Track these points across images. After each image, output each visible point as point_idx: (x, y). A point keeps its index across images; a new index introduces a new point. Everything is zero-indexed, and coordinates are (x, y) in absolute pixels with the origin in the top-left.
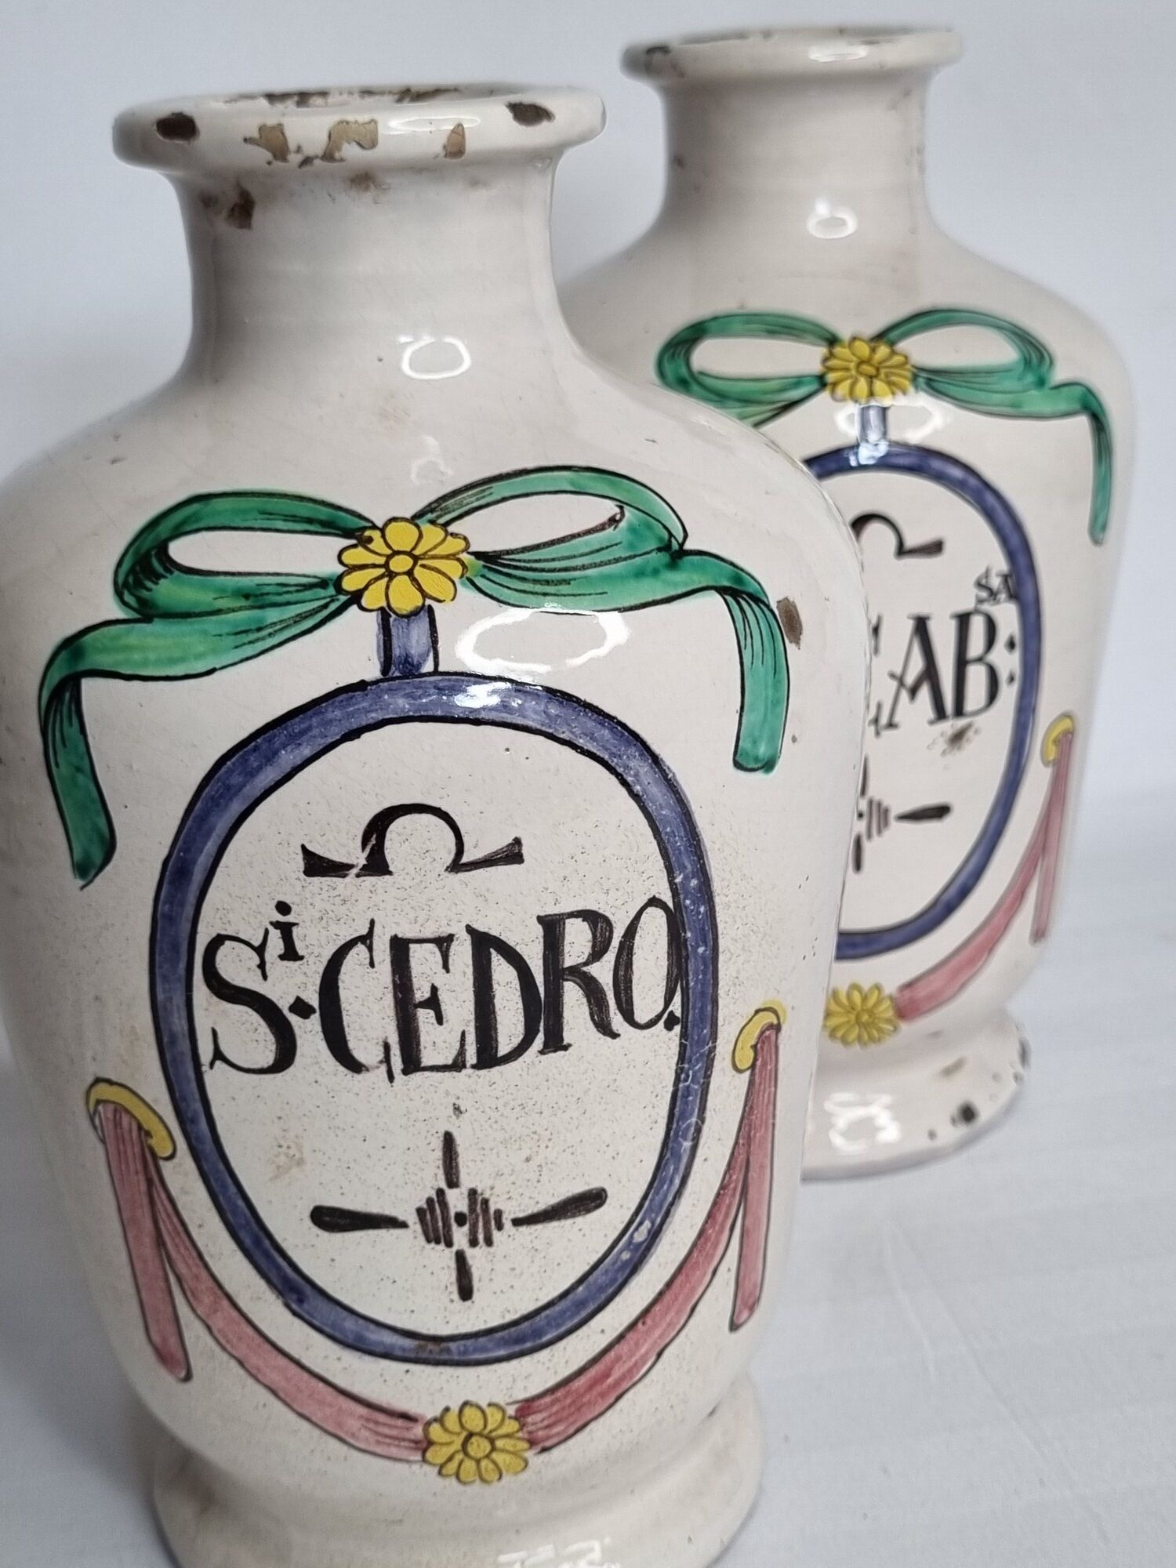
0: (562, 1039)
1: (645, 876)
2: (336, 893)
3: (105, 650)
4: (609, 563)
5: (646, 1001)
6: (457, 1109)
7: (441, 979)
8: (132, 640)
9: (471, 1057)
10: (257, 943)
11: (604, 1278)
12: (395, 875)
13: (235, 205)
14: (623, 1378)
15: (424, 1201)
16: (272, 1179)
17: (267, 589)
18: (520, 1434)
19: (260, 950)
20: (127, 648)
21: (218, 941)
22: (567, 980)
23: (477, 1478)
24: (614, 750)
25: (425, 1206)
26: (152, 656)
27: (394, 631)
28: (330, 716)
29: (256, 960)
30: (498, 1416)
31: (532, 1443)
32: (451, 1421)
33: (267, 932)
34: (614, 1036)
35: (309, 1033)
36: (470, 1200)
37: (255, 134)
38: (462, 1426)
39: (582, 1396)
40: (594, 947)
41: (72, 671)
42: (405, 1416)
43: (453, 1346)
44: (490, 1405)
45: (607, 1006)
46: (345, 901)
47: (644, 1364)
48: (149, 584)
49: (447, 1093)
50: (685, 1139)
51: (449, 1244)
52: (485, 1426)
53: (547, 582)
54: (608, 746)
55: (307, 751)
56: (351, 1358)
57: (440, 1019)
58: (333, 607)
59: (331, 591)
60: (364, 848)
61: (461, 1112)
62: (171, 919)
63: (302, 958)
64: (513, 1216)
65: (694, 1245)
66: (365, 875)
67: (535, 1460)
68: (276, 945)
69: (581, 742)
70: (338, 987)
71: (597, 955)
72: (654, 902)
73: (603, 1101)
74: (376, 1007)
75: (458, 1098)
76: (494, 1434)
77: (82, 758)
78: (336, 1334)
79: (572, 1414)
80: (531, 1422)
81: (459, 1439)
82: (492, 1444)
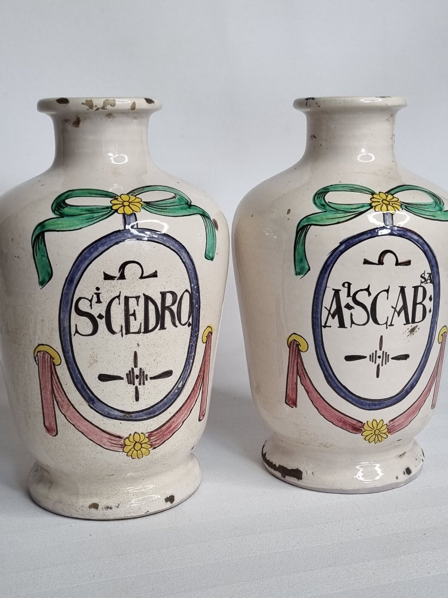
0: (164, 326)
1: (185, 283)
2: (111, 284)
3: (51, 225)
4: (175, 206)
5: (184, 319)
6: (138, 345)
7: (136, 308)
8: (59, 222)
9: (142, 330)
10: (90, 299)
11: (171, 397)
12: (127, 279)
13: (75, 121)
14: (174, 428)
15: (128, 371)
16: (88, 367)
17: (93, 209)
18: (148, 443)
19: (91, 301)
20: (59, 224)
21: (80, 299)
22: (166, 310)
23: (136, 457)
24: (179, 250)
25: (128, 373)
26: (65, 226)
27: (126, 218)
28: (111, 238)
29: (89, 304)
30: (143, 437)
31: (151, 446)
32: (131, 438)
33: (93, 296)
34: (176, 327)
35: (102, 323)
36: (140, 371)
37: (85, 102)
38: (134, 440)
39: (164, 432)
40: (173, 301)
41: (42, 231)
42: (119, 437)
43: (133, 415)
44: (141, 433)
45: (175, 318)
46: (113, 287)
47: (179, 425)
48: (61, 209)
49: (136, 340)
50: (191, 360)
51: (134, 384)
52: (140, 440)
53: (160, 209)
54: (178, 249)
55: (106, 247)
56: (106, 420)
57: (135, 319)
58: (111, 213)
59: (110, 209)
60: (119, 273)
61: (139, 346)
62: (67, 294)
63: (102, 302)
64: (150, 377)
65: (192, 391)
66: (119, 280)
67: (152, 451)
68: (95, 299)
69: (171, 247)
70: (110, 310)
71: (173, 304)
72: (187, 291)
73: (173, 345)
74: (120, 316)
75: (139, 342)
76: (142, 442)
77: (45, 253)
78: (103, 413)
79: (162, 438)
80: (151, 439)
81: (133, 444)
82: (141, 446)
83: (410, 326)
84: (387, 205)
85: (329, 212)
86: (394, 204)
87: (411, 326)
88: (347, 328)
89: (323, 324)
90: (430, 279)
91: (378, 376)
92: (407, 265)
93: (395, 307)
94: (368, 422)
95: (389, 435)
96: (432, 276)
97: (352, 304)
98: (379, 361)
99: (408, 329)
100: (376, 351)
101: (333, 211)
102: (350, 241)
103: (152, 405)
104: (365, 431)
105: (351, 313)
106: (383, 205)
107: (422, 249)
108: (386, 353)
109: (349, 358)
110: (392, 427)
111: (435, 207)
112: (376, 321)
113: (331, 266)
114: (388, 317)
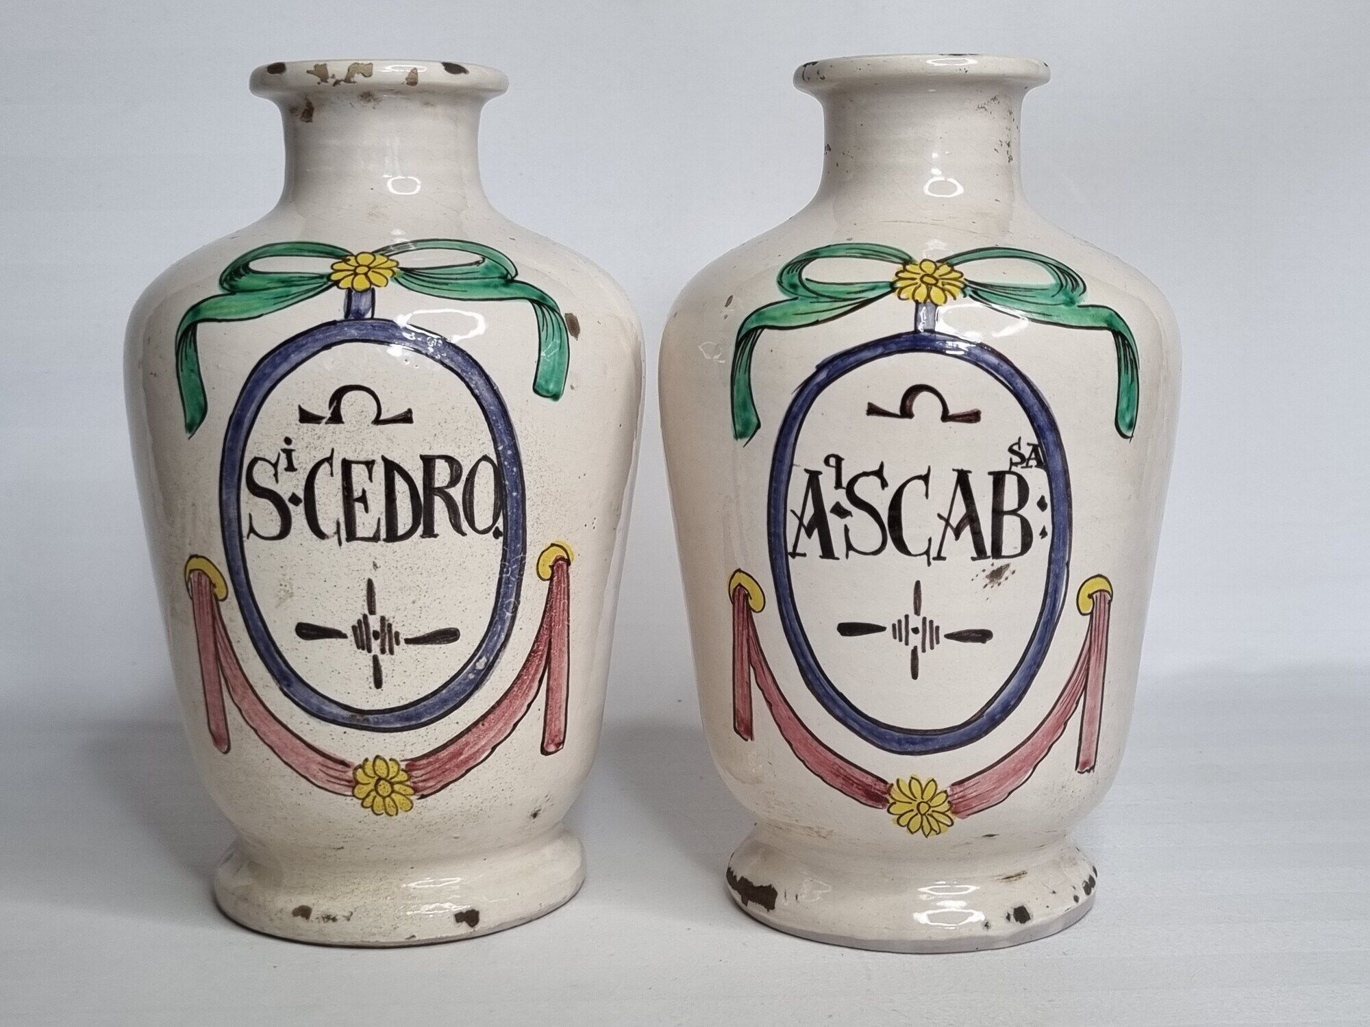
0: (433, 531)
1: (481, 442)
2: (315, 432)
3: (211, 309)
4: (471, 279)
5: (483, 519)
6: (375, 565)
7: (368, 486)
8: (224, 303)
9: (383, 535)
10: (273, 461)
11: (459, 687)
12: (345, 424)
13: (305, 110)
14: (470, 758)
15: (356, 622)
16: (276, 607)
17: (291, 279)
18: (408, 783)
19: (275, 465)
20: (221, 307)
21: (255, 460)
22: (436, 495)
23: (383, 811)
24: (464, 368)
25: (357, 625)
26: (233, 310)
27: (353, 298)
28: (317, 337)
29: (273, 472)
30: (396, 768)
31: (416, 790)
32: (369, 769)
33: (279, 455)
34: (464, 534)
35: (298, 514)
36: (381, 623)
37: (313, 69)
38: (375, 773)
39: (445, 763)
40: (451, 478)
41: (194, 321)
42: (343, 763)
43: (370, 717)
44: (391, 760)
45: (459, 515)
46: (319, 437)
47: (483, 753)
48: (236, 279)
49: (370, 555)
50: (508, 611)
51: (369, 651)
52: (388, 774)
53: (436, 283)
54: (461, 366)
55: (304, 355)
56: (314, 722)
57: (367, 510)
58: (325, 286)
59: (325, 280)
60: (330, 407)
61: (377, 567)
62: (232, 450)
64: (405, 637)
65: (514, 683)
66: (330, 423)
67: (418, 803)
68: (283, 463)
69: (446, 361)
70: (314, 488)
71: (454, 481)
72: (485, 458)
73: (458, 574)
74: (333, 500)
75: (376, 558)
76: (393, 780)
77: (194, 365)
78: (307, 707)
79: (439, 775)
80: (414, 775)
81: (373, 781)
82: (392, 787)
83: (989, 564)
84: (929, 287)
85: (802, 300)
86: (949, 284)
87: (993, 565)
88: (838, 559)
89: (790, 549)
90: (1037, 458)
91: (915, 676)
92: (970, 421)
93: (946, 516)
94: (900, 782)
95: (957, 820)
96: (1042, 451)
97: (846, 505)
98: (915, 640)
99: (984, 571)
100: (907, 617)
101: (809, 297)
102: (837, 364)
103: (412, 701)
104: (894, 803)
105: (846, 526)
106: (920, 286)
107: (1009, 386)
108: (931, 622)
109: (848, 629)
110: (960, 800)
111: (1053, 296)
112: (902, 546)
113: (801, 417)
114: (930, 540)
